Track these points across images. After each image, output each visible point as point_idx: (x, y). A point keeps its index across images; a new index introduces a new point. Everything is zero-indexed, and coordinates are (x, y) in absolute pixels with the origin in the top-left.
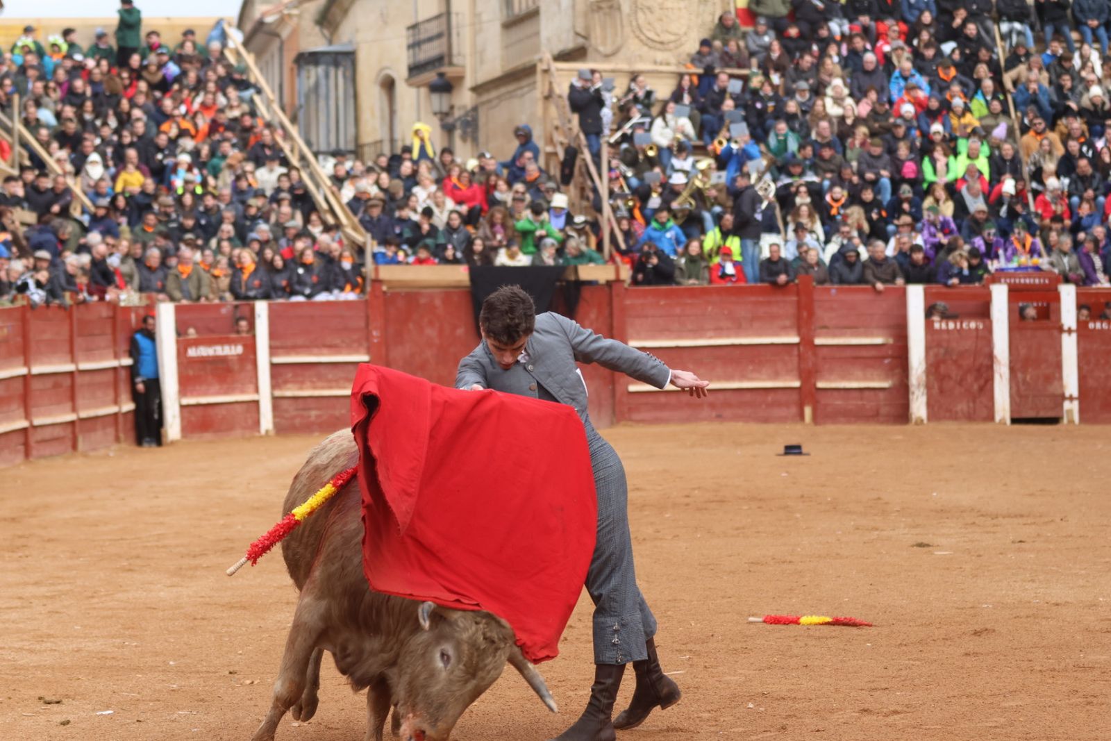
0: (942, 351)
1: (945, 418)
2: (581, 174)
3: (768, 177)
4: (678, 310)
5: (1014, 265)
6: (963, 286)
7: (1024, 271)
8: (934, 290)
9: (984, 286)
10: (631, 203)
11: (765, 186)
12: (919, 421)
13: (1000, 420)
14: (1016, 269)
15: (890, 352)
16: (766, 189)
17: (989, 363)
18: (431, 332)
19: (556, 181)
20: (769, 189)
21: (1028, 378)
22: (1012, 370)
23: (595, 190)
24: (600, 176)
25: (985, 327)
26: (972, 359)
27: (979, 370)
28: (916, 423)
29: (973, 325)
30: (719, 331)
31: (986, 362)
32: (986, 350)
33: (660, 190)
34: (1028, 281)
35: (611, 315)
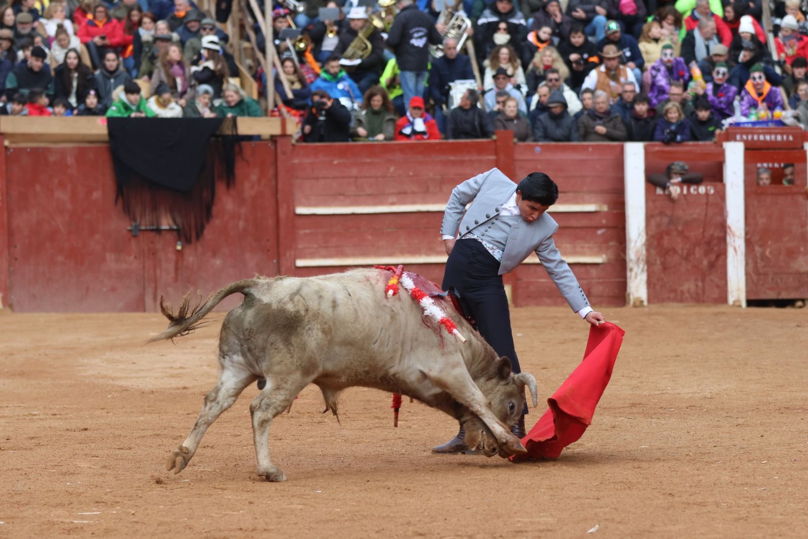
0: (665, 220)
1: (669, 299)
2: (241, 10)
3: (462, 14)
4: (354, 171)
5: (753, 118)
6: (691, 143)
7: (764, 126)
8: (657, 149)
9: (715, 143)
10: (302, 45)
11: (459, 22)
12: (638, 304)
13: (734, 302)
14: (754, 123)
15: (604, 222)
16: (459, 27)
17: (721, 234)
18: (62, 196)
19: (211, 17)
20: (464, 26)
21: (767, 253)
22: (748, 242)
23: (257, 30)
24: (263, 13)
25: (716, 192)
26: (701, 230)
27: (708, 243)
28: (635, 306)
29: (702, 189)
30: (403, 196)
31: (717, 233)
32: (719, 219)
33: (335, 28)
34: (768, 138)
35: (276, 175)
